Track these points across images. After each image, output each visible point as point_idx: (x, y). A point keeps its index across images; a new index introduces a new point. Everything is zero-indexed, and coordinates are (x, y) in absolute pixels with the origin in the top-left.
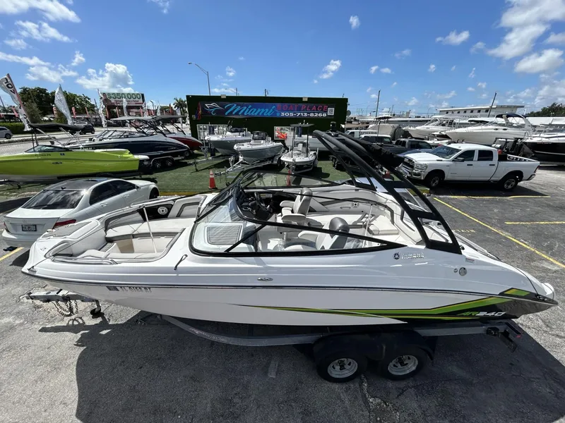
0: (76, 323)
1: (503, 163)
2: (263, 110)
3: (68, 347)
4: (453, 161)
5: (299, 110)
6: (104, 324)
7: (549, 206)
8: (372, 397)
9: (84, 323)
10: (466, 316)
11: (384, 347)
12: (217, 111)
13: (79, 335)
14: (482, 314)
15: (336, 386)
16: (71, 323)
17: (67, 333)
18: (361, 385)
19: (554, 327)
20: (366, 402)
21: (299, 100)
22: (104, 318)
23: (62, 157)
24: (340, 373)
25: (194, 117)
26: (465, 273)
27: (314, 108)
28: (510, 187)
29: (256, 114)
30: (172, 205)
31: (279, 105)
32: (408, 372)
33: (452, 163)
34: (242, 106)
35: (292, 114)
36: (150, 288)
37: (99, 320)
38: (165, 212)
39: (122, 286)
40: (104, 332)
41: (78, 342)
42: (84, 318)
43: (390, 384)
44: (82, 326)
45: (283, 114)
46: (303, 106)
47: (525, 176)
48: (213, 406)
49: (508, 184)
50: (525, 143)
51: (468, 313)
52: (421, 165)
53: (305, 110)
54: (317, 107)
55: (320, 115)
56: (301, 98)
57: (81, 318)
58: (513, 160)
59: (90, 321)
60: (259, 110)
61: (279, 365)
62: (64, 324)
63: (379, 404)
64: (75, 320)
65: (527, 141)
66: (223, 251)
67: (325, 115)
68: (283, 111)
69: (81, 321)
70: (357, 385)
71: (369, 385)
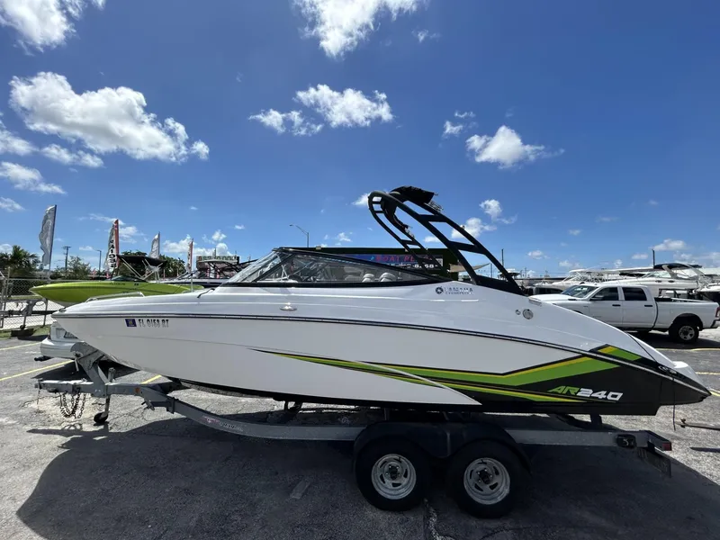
1: (664, 304)
3: (50, 448)
4: (591, 300)
5: (402, 261)
6: (103, 432)
8: (440, 534)
9: (81, 428)
11: (448, 435)
13: (69, 439)
14: (586, 393)
16: (67, 428)
17: (58, 436)
18: (426, 519)
20: (430, 539)
21: (401, 251)
22: (106, 426)
23: (136, 287)
24: (393, 492)
26: (531, 316)
31: (379, 256)
37: (100, 428)
40: (99, 438)
41: (63, 444)
43: (473, 522)
44: (79, 432)
46: (406, 257)
47: (705, 322)
48: (200, 520)
49: (686, 333)
53: (408, 261)
57: (80, 425)
59: (89, 427)
62: (59, 428)
64: (73, 426)
66: (251, 282)
67: (432, 266)
69: (78, 427)
70: (421, 518)
71: (440, 520)
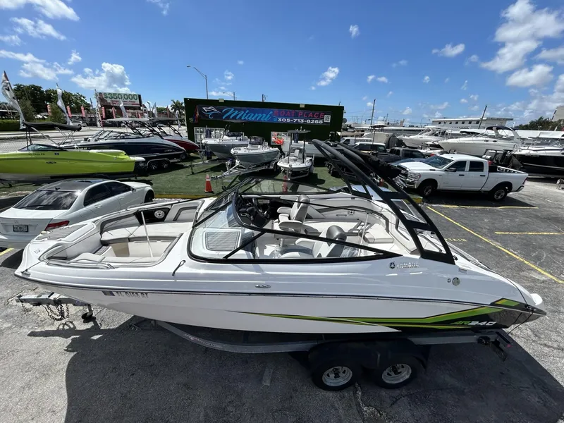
0: (66, 327)
1: (493, 174)
2: (260, 115)
3: (58, 353)
4: (445, 171)
5: (296, 116)
6: (96, 329)
7: (537, 217)
8: (366, 405)
9: (75, 327)
10: (459, 325)
11: (379, 356)
12: (214, 115)
13: (69, 340)
14: (474, 323)
15: (330, 394)
16: (61, 327)
17: (57, 338)
18: (355, 393)
19: (543, 336)
20: (360, 411)
21: (296, 106)
22: (95, 323)
23: (57, 156)
24: (335, 381)
25: (191, 119)
26: (458, 283)
27: (311, 115)
28: (499, 197)
29: (253, 119)
30: (169, 209)
31: (276, 110)
32: (401, 380)
33: (444, 173)
34: (240, 110)
35: (289, 120)
36: (146, 294)
37: (90, 325)
38: (162, 216)
39: (118, 291)
40: (96, 337)
41: (68, 347)
42: (75, 323)
43: (383, 393)
44: (73, 331)
45: (280, 120)
46: (301, 112)
47: (514, 187)
48: (206, 415)
49: (498, 195)
50: (514, 155)
51: (461, 322)
52: (415, 174)
53: (301, 117)
54: (313, 114)
55: (317, 122)
56: (299, 105)
57: (71, 322)
58: (502, 171)
59: (81, 326)
60: (256, 115)
61: (273, 373)
62: (54, 328)
63: (372, 413)
64: (66, 324)
65: (516, 153)
66: (221, 258)
67: (321, 122)
68: (280, 116)
69: (71, 326)
70: (351, 393)
71: (363, 394)
